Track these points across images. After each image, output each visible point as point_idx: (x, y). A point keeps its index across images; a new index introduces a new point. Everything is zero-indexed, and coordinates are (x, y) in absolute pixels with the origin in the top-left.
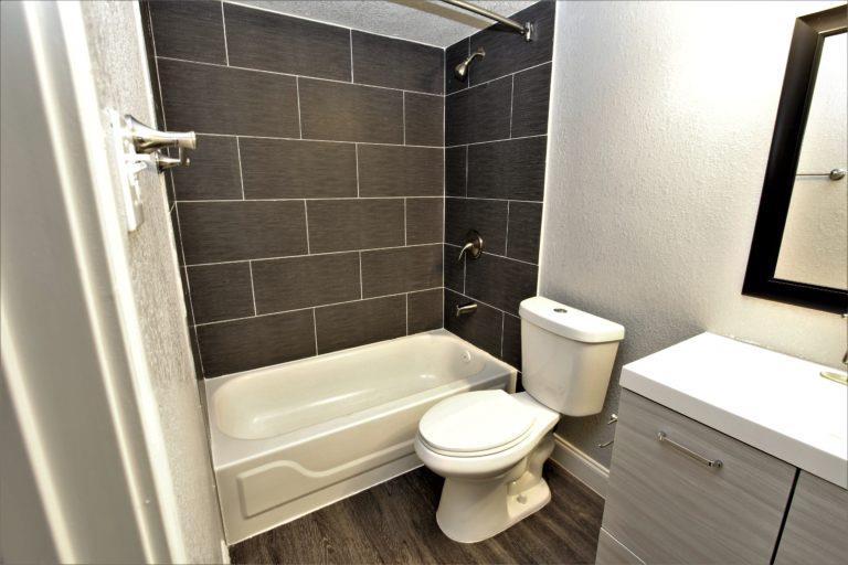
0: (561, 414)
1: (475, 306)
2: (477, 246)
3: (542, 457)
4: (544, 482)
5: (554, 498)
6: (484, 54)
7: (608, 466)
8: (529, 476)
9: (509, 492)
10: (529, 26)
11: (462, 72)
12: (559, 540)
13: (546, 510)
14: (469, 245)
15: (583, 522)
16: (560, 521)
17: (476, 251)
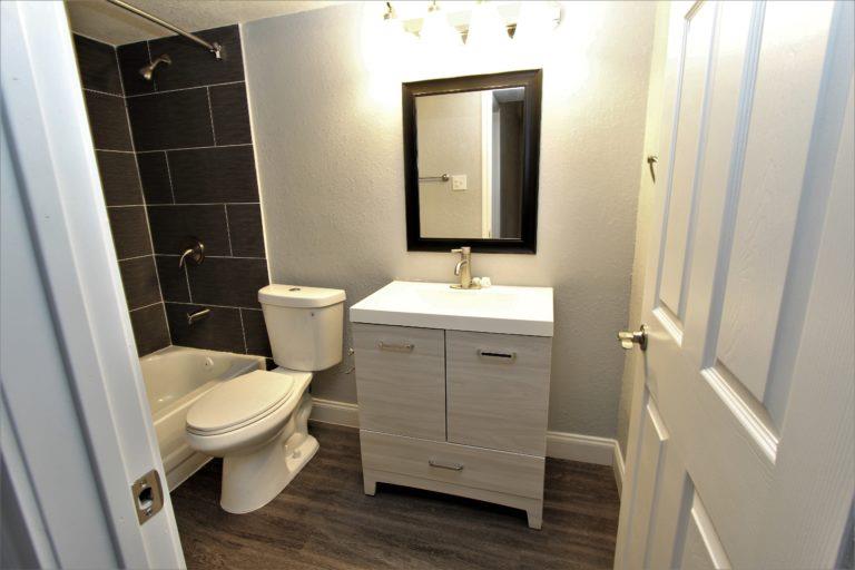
0: (313, 372)
1: (207, 311)
2: (199, 251)
3: (305, 415)
4: (310, 436)
5: (321, 444)
6: (169, 62)
7: (356, 402)
8: (297, 436)
9: (284, 453)
10: (216, 45)
11: (148, 76)
12: (333, 468)
13: (318, 455)
14: (190, 251)
15: (345, 448)
16: (330, 457)
17: (198, 257)
